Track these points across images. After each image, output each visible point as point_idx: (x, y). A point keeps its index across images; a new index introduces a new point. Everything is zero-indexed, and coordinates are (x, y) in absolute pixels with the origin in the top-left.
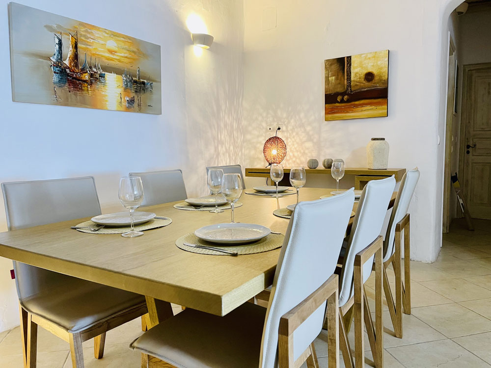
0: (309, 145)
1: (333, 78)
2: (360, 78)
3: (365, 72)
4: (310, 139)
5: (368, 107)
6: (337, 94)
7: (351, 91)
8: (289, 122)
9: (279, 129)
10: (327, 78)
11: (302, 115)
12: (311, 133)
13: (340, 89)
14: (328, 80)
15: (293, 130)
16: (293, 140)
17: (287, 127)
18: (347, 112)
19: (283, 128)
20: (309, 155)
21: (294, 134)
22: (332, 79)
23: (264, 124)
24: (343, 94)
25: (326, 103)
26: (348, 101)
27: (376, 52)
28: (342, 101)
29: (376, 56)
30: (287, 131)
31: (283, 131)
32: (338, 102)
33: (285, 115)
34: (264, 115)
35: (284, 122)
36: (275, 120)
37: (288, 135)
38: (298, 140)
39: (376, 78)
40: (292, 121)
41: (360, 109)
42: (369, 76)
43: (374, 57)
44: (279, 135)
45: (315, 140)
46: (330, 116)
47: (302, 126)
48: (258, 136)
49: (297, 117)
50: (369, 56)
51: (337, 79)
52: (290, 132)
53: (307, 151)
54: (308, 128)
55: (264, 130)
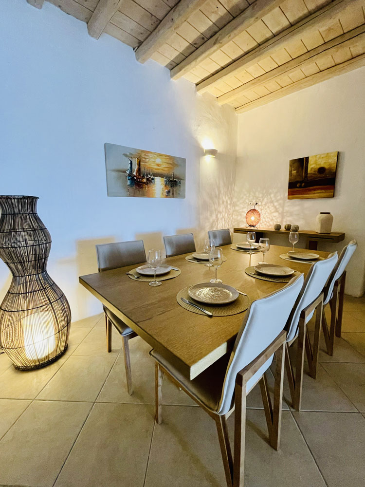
0: (276, 214)
1: (295, 171)
2: (314, 171)
3: (318, 167)
4: (277, 211)
5: (319, 191)
6: (297, 182)
7: (307, 180)
8: (263, 200)
9: (257, 204)
10: (290, 172)
11: (272, 195)
12: (278, 207)
13: (298, 179)
16: (265, 211)
17: (262, 203)
18: (304, 194)
19: (259, 203)
20: (275, 220)
21: (266, 207)
23: (247, 201)
24: (301, 182)
25: (289, 188)
26: (305, 187)
27: (328, 154)
28: (300, 187)
29: (328, 155)
30: (262, 205)
31: (259, 205)
32: (297, 188)
33: (261, 195)
34: (248, 195)
35: (260, 200)
36: (255, 198)
37: (262, 208)
38: (268, 211)
39: (327, 171)
40: (265, 199)
41: (314, 192)
42: (322, 170)
43: (326, 157)
44: (257, 208)
45: (280, 212)
46: (291, 196)
47: (272, 202)
48: (243, 208)
49: (269, 197)
50: (322, 156)
51: (297, 172)
52: (264, 206)
53: (274, 218)
54: (276, 204)
55: (247, 204)
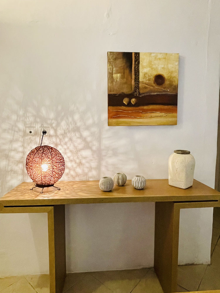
0: (87, 153)
1: (119, 75)
2: (149, 80)
3: (155, 73)
4: (87, 146)
5: (158, 114)
6: (123, 96)
7: (140, 94)
8: (58, 125)
9: (44, 133)
10: (110, 75)
11: (77, 117)
12: (89, 139)
13: (126, 90)
14: (112, 77)
15: (64, 135)
16: (65, 147)
17: (56, 131)
18: (135, 118)
19: (51, 132)
20: (87, 165)
21: (66, 140)
22: (117, 76)
23: (21, 126)
24: (130, 96)
25: (109, 105)
26: (137, 105)
28: (129, 104)
29: (166, 57)
30: (56, 136)
31: (50, 136)
32: (124, 105)
33: (52, 115)
34: (21, 113)
35: (51, 124)
36: (38, 120)
37: (58, 141)
38: (71, 147)
39: (167, 83)
40: (63, 124)
41: (149, 115)
42: (159, 79)
44: (46, 142)
45: (94, 148)
46: (114, 120)
47: (77, 129)
49: (70, 119)
50: (160, 56)
51: (123, 77)
52: (61, 137)
53: (84, 161)
54: (85, 134)
55: (21, 134)
